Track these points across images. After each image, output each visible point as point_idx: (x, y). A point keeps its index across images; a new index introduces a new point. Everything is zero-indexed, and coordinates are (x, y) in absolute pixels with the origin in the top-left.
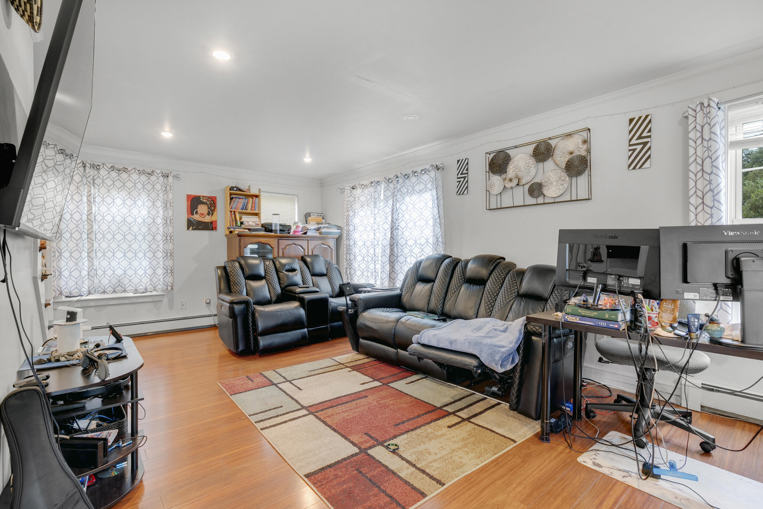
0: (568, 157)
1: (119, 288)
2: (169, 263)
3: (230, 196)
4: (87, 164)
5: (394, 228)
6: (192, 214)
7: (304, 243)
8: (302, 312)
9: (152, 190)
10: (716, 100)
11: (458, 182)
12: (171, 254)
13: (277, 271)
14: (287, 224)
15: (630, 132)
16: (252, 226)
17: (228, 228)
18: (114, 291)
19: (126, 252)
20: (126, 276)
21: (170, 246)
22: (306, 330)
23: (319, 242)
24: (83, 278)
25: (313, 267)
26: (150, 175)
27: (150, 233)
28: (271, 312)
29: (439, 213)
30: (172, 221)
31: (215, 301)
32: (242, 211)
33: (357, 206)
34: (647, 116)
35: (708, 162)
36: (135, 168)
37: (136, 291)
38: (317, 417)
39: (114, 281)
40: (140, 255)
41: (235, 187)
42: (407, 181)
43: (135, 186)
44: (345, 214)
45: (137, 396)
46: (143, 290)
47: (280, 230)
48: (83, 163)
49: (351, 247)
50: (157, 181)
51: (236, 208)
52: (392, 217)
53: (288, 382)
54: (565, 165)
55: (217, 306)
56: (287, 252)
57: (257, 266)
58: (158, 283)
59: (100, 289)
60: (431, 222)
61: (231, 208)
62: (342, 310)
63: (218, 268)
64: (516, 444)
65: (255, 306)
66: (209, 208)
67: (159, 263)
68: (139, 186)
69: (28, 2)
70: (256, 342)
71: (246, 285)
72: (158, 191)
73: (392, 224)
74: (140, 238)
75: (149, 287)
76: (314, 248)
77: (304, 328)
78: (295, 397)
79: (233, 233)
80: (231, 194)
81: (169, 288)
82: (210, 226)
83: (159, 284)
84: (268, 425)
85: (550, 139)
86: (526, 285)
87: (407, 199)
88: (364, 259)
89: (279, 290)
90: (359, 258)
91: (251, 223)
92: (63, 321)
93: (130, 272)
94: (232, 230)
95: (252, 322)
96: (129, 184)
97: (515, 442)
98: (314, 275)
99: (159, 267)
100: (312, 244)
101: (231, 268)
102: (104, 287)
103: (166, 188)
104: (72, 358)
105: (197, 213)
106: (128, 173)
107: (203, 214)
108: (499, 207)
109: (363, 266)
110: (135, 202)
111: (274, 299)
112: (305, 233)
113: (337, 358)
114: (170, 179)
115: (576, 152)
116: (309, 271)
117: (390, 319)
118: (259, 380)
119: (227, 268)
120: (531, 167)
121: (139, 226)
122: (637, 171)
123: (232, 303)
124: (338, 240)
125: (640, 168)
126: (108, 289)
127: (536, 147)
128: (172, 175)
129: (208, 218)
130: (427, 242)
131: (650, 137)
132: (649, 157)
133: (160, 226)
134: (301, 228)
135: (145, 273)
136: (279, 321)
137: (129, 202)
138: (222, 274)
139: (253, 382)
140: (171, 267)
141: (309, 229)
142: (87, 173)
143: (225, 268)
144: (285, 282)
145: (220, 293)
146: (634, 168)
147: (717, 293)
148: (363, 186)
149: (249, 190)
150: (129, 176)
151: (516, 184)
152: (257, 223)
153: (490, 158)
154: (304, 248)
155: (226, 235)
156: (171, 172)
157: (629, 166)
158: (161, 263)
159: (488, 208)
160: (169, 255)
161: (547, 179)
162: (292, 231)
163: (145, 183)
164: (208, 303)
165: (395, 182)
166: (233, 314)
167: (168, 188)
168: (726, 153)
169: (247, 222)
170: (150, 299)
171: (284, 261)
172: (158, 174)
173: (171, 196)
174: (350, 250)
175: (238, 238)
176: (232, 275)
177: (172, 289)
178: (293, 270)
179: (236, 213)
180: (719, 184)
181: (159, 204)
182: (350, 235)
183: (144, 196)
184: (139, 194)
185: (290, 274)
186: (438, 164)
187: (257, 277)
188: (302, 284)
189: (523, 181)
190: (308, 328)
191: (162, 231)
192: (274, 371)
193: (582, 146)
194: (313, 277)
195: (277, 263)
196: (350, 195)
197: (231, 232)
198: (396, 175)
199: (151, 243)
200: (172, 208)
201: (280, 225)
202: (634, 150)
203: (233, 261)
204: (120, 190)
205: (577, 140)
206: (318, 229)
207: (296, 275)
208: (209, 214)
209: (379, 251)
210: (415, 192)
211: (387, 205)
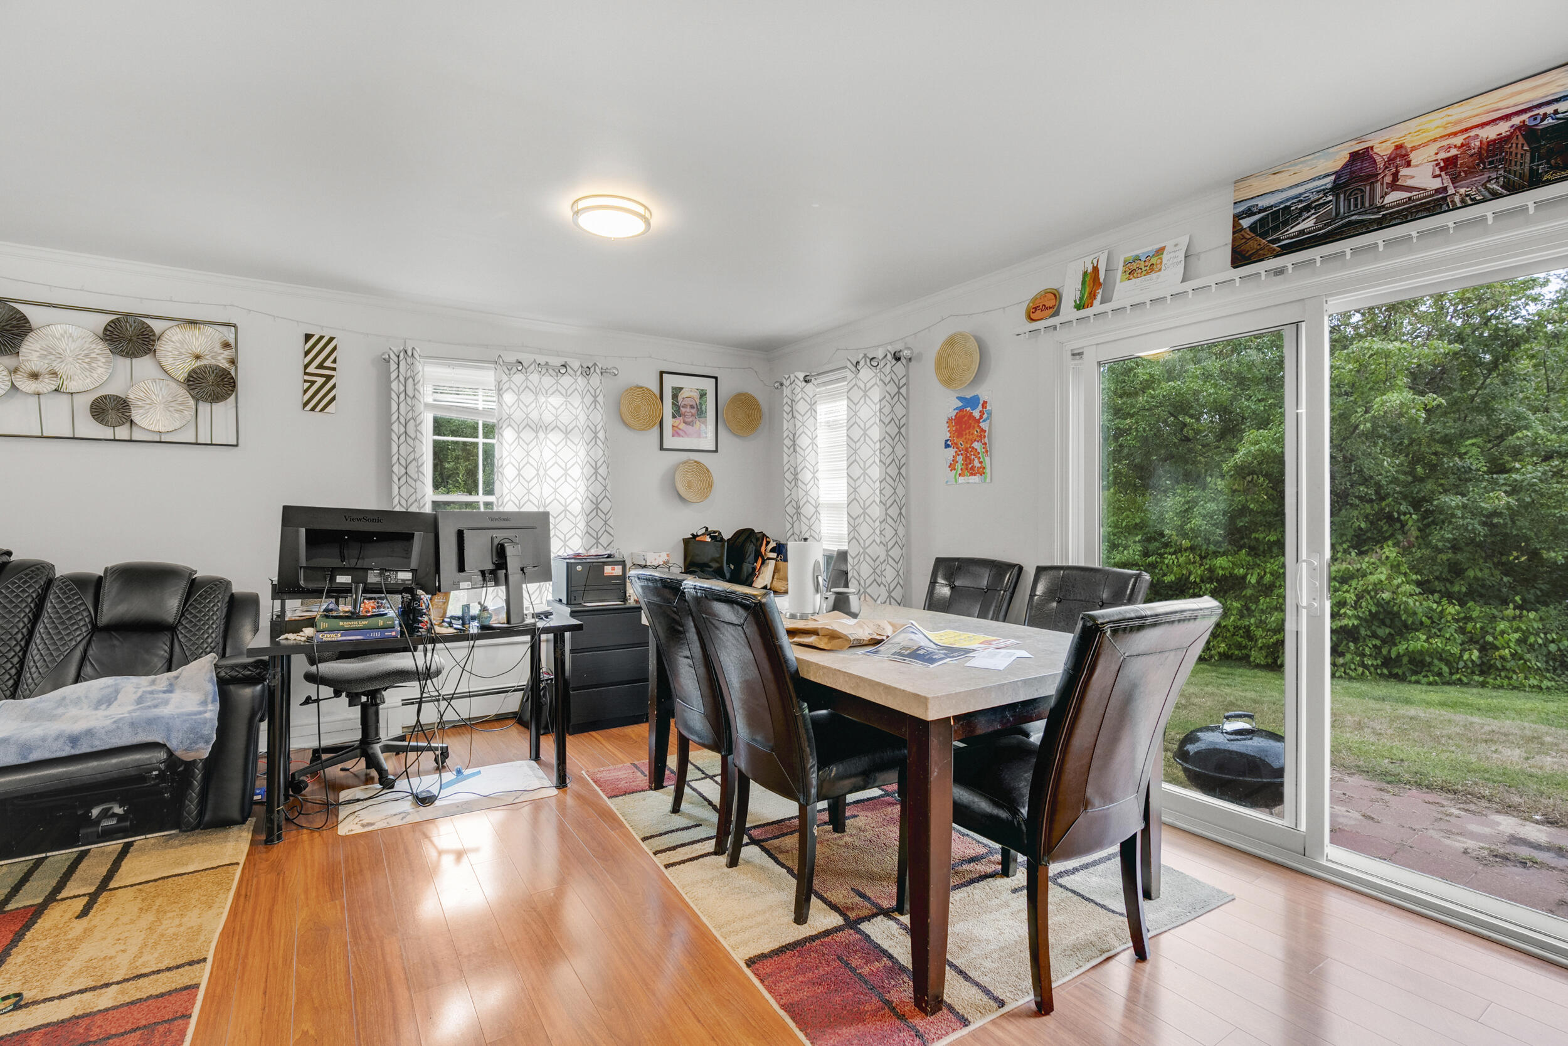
0: (192, 363)
15: (307, 353)
34: (331, 339)
35: (411, 424)
54: (186, 375)
64: (241, 866)
85: (147, 317)
86: (113, 609)
97: (238, 864)
115: (209, 358)
120: (95, 359)
122: (316, 415)
125: (322, 410)
127: (112, 321)
131: (335, 370)
132: (334, 399)
146: (313, 409)
147: (484, 580)
151: (54, 388)
157: (305, 405)
161: (142, 394)
189: (74, 387)
193: (222, 351)
202: (313, 383)
205: (209, 337)
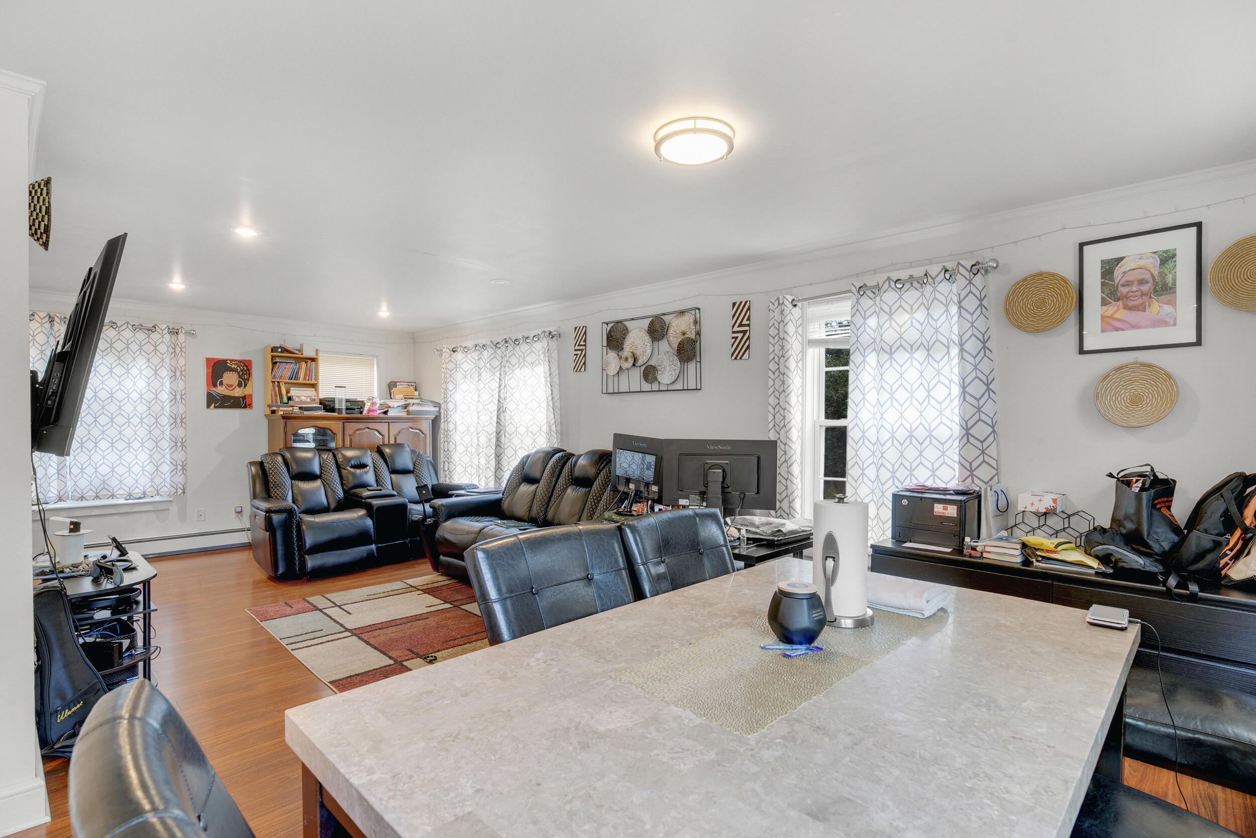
0: (681, 338)
1: (104, 492)
2: (180, 456)
3: (272, 360)
4: (56, 318)
5: (500, 411)
6: (215, 386)
7: (383, 427)
8: (369, 522)
9: (154, 352)
10: (790, 298)
11: (575, 355)
12: (182, 443)
13: (339, 467)
14: (358, 400)
15: (733, 318)
16: (306, 403)
17: (269, 406)
18: (97, 497)
19: (115, 440)
20: (115, 475)
21: (181, 432)
22: (373, 547)
23: (406, 425)
24: (49, 478)
25: (393, 461)
26: (150, 332)
27: (150, 414)
28: (323, 523)
29: (552, 393)
30: (183, 397)
31: (248, 510)
32: (290, 381)
33: (459, 376)
34: (746, 302)
35: (782, 361)
36: (128, 323)
37: (130, 496)
38: (360, 638)
39: (97, 482)
40: (136, 445)
41: (280, 347)
42: (517, 348)
43: (128, 347)
44: (443, 386)
45: (149, 607)
46: (140, 495)
47: (347, 409)
48: (50, 317)
49: (449, 433)
50: (161, 340)
51: (281, 377)
52: (499, 396)
53: (337, 607)
54: (677, 347)
55: (250, 516)
56: (356, 439)
57: (309, 461)
58: (163, 484)
59: (75, 494)
60: (544, 405)
61: (274, 377)
62: (416, 519)
63: (252, 463)
65: (302, 516)
66: (240, 377)
67: (164, 456)
68: (134, 347)
69: (44, 233)
70: (303, 563)
71: (292, 487)
72: (163, 355)
73: (498, 405)
74: (135, 420)
75: (150, 491)
76: (399, 433)
77: (371, 544)
78: (340, 621)
79: (277, 414)
80: (273, 357)
81: (180, 491)
82: (242, 403)
83: (165, 486)
84: (301, 647)
85: (664, 314)
87: (517, 372)
88: (467, 450)
89: (341, 494)
90: (460, 449)
91: (303, 398)
92: (66, 532)
93: (120, 470)
94: (274, 408)
95: (296, 536)
96: (119, 346)
98: (394, 471)
99: (164, 462)
100: (395, 428)
101: (271, 464)
102: (82, 491)
103: (175, 349)
104: (77, 569)
105: (221, 383)
106: (117, 329)
107: (230, 386)
108: (616, 391)
109: (466, 459)
110: (128, 370)
111: (333, 506)
112: (386, 413)
113: (410, 581)
114: (181, 337)
115: (688, 333)
116: (388, 466)
117: (472, 529)
118: (301, 605)
119: (265, 464)
120: (646, 345)
121: (133, 403)
122: (738, 362)
123: (268, 511)
124: (435, 422)
125: (741, 358)
126: (89, 494)
127: (650, 322)
128: (183, 331)
129: (239, 392)
130: (540, 430)
131: (748, 325)
132: (748, 348)
133: (165, 404)
134: (378, 405)
135: (143, 470)
136: (336, 535)
137: (119, 370)
138: (258, 473)
139: (292, 608)
140: (183, 462)
141: (390, 407)
142: (55, 331)
143: (261, 464)
144: (351, 482)
145: (254, 499)
146: (736, 358)
148: (466, 350)
149: (300, 350)
150: (119, 333)
151: (632, 364)
152: (313, 398)
153: (608, 329)
154: (383, 433)
155: (266, 415)
156: (182, 327)
157: (732, 356)
158: (168, 456)
159: (605, 391)
160: (179, 444)
161: (661, 362)
162: (366, 409)
163: (143, 343)
164: (238, 513)
165: (503, 348)
166: (269, 526)
167: (178, 350)
168: (803, 352)
169: (298, 397)
170: (150, 508)
171: (349, 453)
172: (162, 331)
173: (182, 361)
174: (449, 436)
175: (282, 422)
176: (271, 473)
177: (184, 492)
178: (363, 466)
179: (281, 384)
180: (789, 386)
181: (164, 372)
182: (449, 416)
183: (141, 361)
184: (134, 359)
185: (358, 471)
186: (552, 329)
187: (309, 477)
188: (375, 485)
189: (640, 362)
190: (376, 543)
191: (169, 411)
192: (322, 596)
193: (694, 328)
194: (393, 476)
195: (339, 456)
196: (449, 359)
197: (273, 412)
198: (505, 339)
199: (152, 428)
200: (183, 378)
201: (347, 401)
202: (736, 338)
203: (275, 454)
204: (105, 353)
205: (688, 318)
206: (406, 407)
207: (366, 473)
208: (240, 385)
209: (483, 439)
210: (526, 363)
211: (493, 379)
